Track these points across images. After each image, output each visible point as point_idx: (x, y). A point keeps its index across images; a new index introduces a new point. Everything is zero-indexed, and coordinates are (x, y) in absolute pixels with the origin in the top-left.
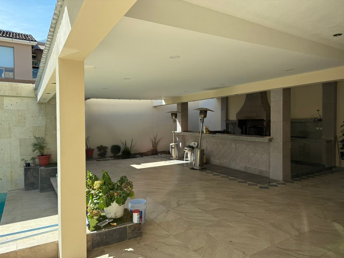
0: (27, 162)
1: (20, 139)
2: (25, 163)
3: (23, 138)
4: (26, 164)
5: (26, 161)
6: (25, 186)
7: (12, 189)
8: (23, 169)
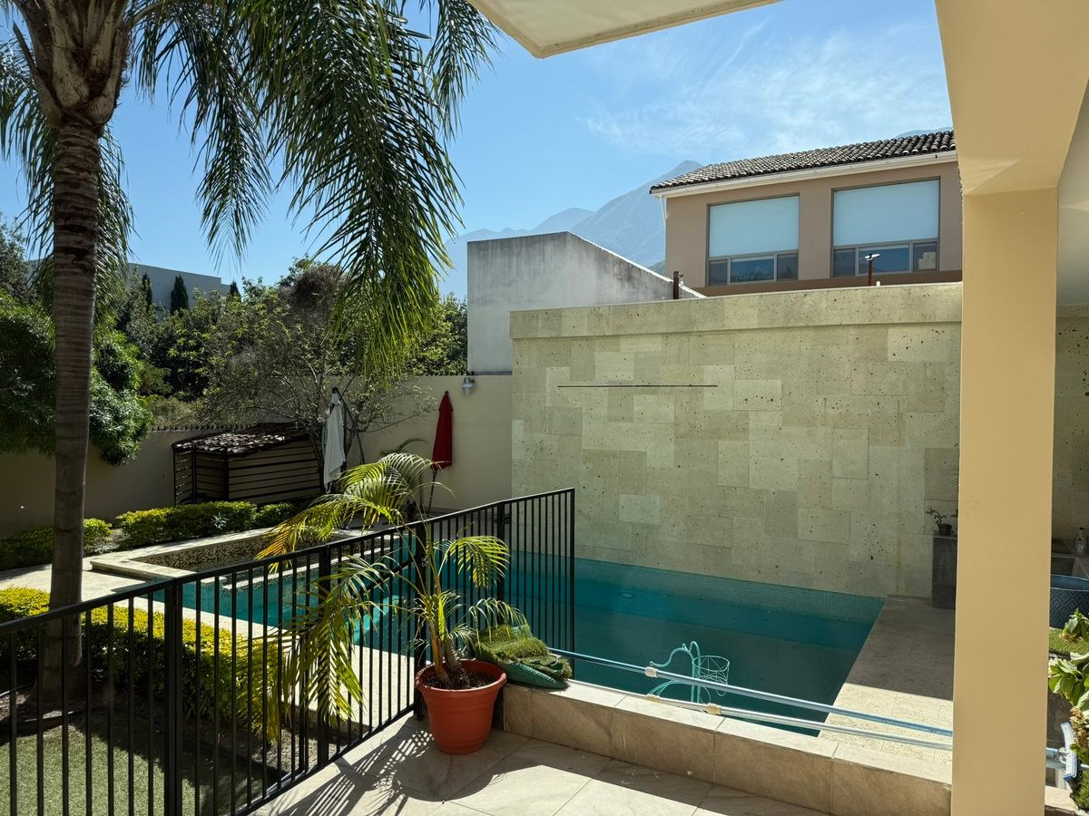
0: (944, 521)
1: (927, 450)
2: (937, 522)
3: (935, 447)
4: (940, 526)
5: (940, 517)
6: (933, 591)
7: (900, 593)
8: (930, 538)
